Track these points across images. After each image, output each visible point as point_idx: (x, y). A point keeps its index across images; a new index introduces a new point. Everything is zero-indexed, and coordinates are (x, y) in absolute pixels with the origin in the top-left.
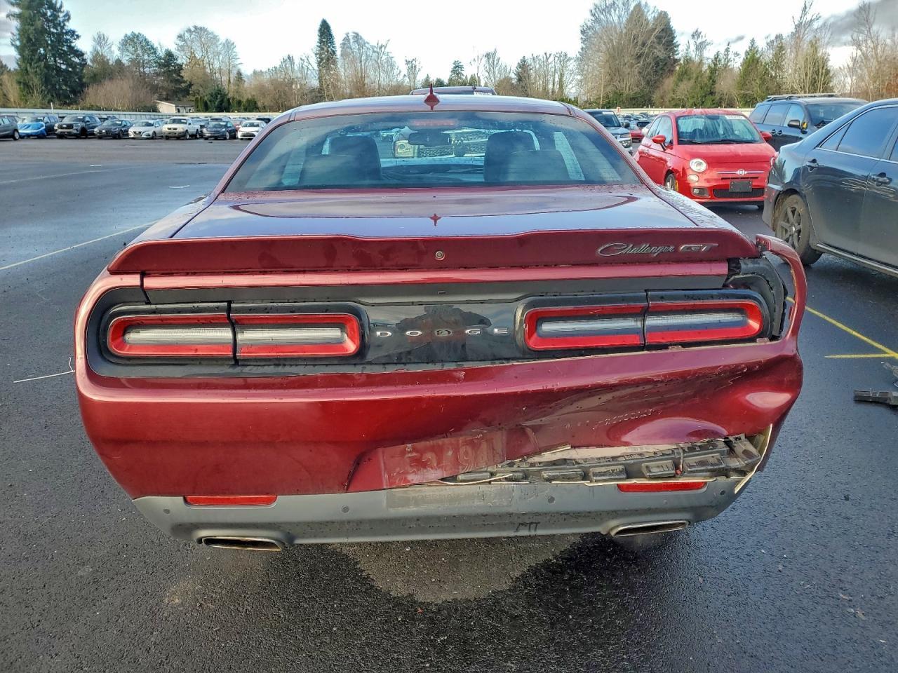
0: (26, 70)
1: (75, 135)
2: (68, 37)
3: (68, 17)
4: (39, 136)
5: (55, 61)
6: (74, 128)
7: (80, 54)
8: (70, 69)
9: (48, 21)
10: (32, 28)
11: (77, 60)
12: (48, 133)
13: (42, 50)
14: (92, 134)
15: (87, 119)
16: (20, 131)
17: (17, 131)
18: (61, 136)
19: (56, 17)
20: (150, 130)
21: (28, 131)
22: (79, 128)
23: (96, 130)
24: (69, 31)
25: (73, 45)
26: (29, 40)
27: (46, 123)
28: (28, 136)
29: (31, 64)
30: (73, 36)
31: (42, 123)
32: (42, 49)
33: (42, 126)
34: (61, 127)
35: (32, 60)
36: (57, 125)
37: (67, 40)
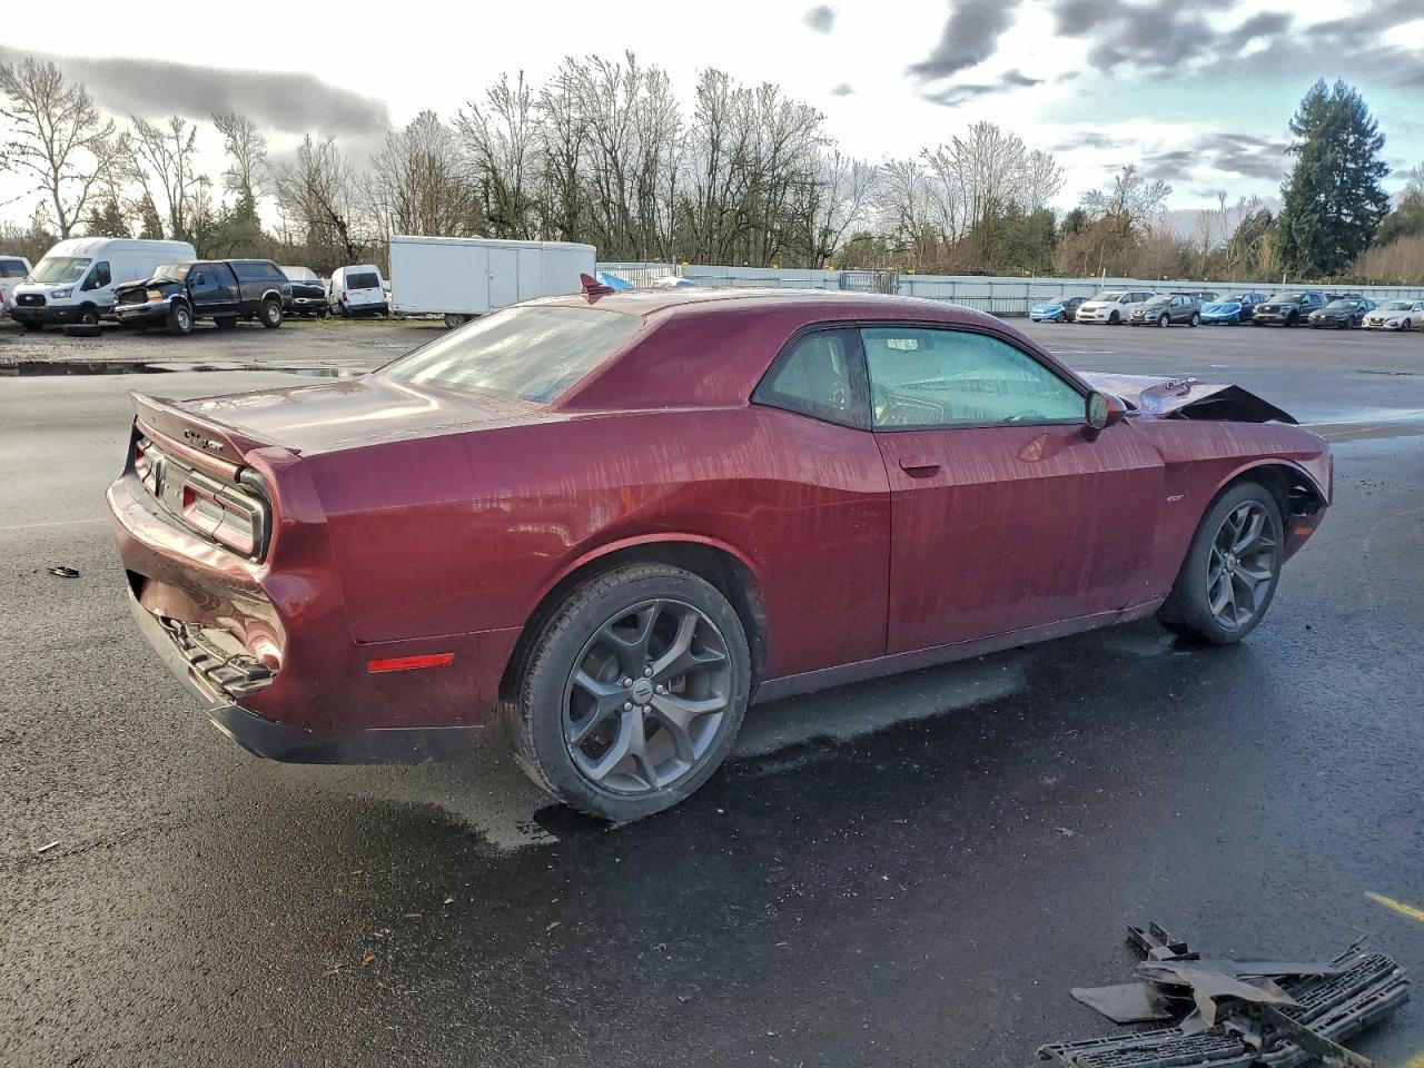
0: (1290, 227)
1: (1279, 321)
2: (1371, 174)
3: (1380, 142)
4: (1231, 322)
5: (1339, 212)
6: (1281, 311)
7: (1380, 198)
8: (1357, 223)
9: (1346, 151)
10: (1318, 164)
11: (1371, 207)
12: (1243, 318)
13: (1322, 197)
14: (1305, 321)
15: (1307, 298)
16: (1202, 314)
17: (1199, 316)
18: (1260, 323)
19: (1359, 143)
20: (1401, 317)
21: (1215, 315)
22: (1287, 312)
23: (1312, 315)
24: (1375, 165)
25: (1375, 185)
26: (1308, 182)
27: (1243, 304)
28: (1215, 322)
29: (1298, 218)
30: (1379, 171)
31: (1240, 304)
32: (1323, 195)
33: (1237, 307)
34: (1262, 310)
35: (1302, 211)
36: (1257, 307)
37: (1368, 178)
